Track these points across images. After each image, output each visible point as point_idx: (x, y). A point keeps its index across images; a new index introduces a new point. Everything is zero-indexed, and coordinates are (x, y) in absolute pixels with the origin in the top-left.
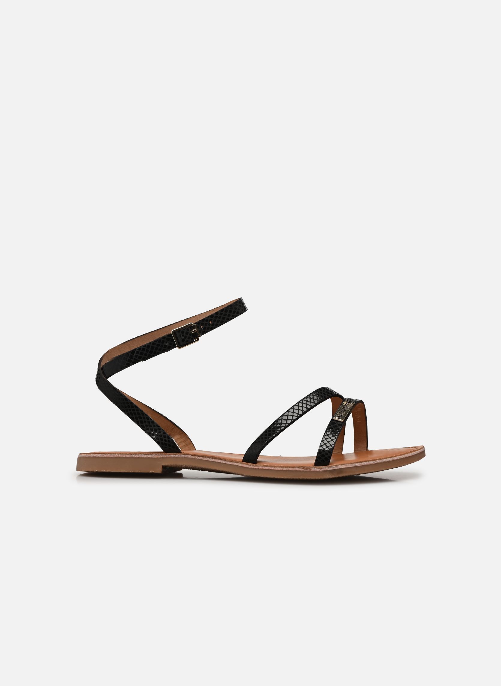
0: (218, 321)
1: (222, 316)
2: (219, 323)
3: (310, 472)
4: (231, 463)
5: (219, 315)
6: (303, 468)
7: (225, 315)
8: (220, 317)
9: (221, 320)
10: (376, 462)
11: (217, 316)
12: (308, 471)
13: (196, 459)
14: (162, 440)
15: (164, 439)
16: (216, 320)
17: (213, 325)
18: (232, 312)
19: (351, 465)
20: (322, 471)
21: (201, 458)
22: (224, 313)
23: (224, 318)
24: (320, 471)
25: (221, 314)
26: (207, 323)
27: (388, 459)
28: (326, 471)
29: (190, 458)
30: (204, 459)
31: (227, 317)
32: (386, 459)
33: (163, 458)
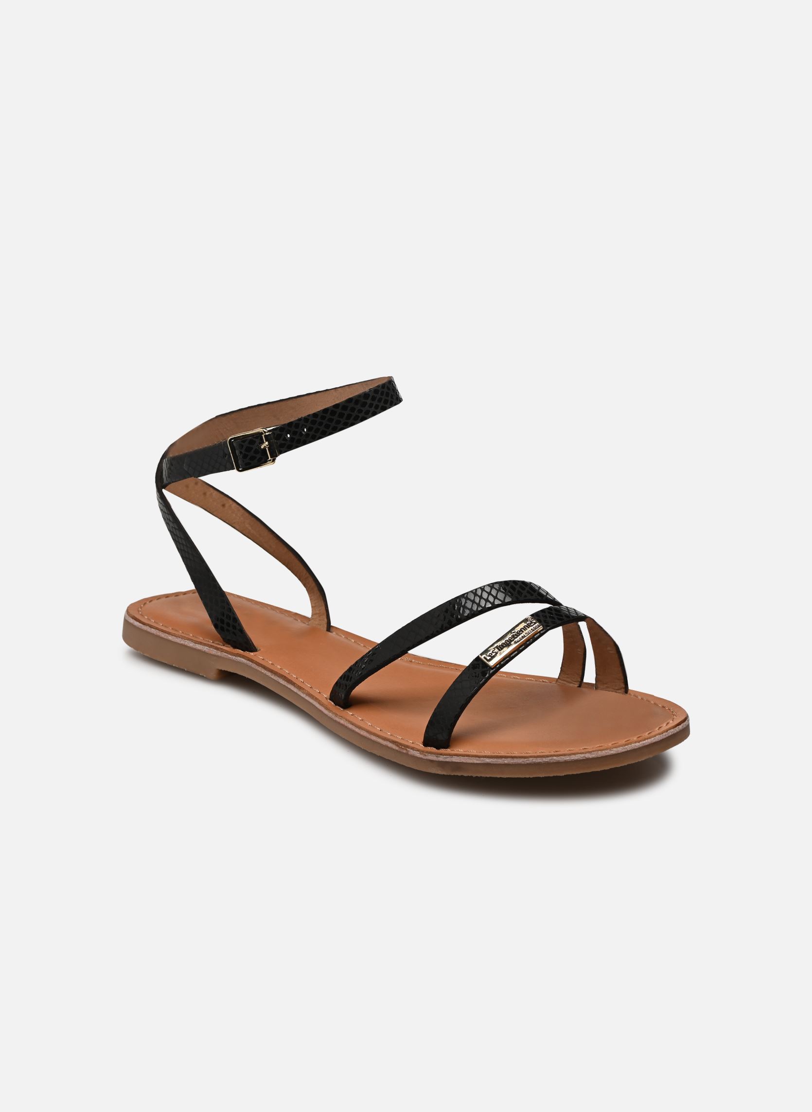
0: (317, 430)
1: (325, 422)
2: (319, 434)
3: (407, 754)
4: (307, 698)
5: (319, 420)
6: (397, 746)
7: (331, 420)
8: (321, 424)
9: (322, 428)
10: (528, 762)
11: (316, 421)
12: (404, 753)
13: (262, 673)
14: (222, 621)
15: (226, 620)
16: (312, 428)
17: (307, 435)
18: (345, 416)
19: (477, 760)
20: (426, 759)
21: (269, 674)
22: (328, 416)
23: (327, 426)
24: (421, 758)
25: (323, 418)
26: (297, 430)
27: (555, 758)
28: (432, 761)
29: (253, 668)
30: (273, 677)
31: (333, 424)
32: (550, 758)
33: (218, 656)
